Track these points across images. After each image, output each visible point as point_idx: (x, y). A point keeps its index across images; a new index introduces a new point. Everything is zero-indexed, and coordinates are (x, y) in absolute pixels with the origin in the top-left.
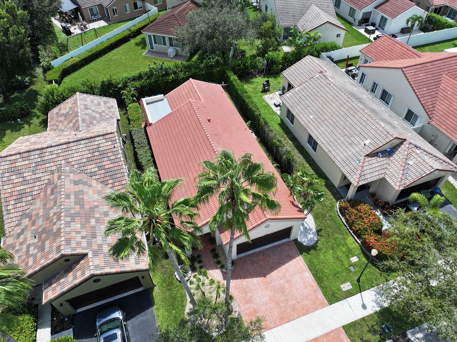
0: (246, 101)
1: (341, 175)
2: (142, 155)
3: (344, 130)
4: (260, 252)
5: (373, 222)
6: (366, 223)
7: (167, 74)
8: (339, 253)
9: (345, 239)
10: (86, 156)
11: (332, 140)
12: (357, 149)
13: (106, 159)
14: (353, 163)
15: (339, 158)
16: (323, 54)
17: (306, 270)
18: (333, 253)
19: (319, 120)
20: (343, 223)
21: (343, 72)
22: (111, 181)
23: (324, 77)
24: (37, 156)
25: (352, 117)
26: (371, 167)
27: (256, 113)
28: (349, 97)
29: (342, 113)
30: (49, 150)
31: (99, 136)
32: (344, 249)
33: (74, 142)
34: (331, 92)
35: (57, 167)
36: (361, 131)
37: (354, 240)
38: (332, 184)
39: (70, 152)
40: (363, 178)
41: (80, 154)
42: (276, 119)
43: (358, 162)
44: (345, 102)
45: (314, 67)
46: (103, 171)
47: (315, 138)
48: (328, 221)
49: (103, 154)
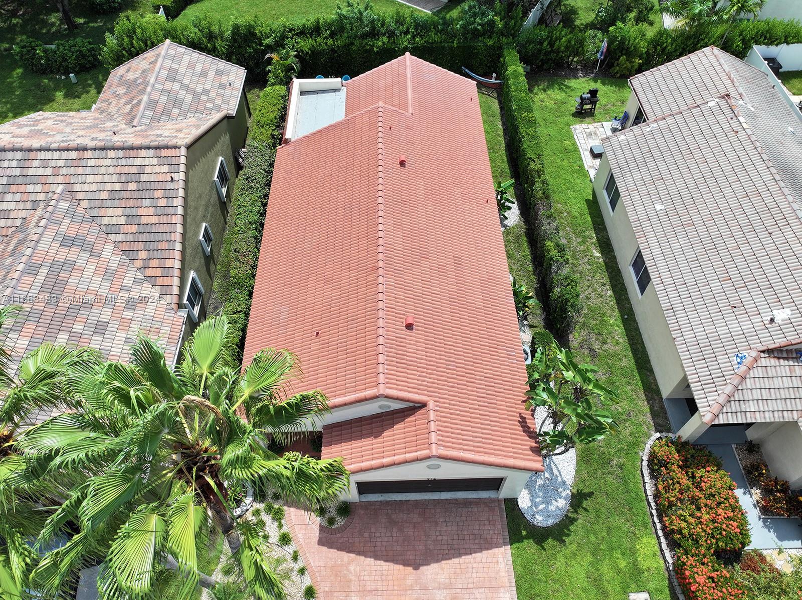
0: (522, 130)
1: (679, 377)
2: (244, 206)
3: (731, 265)
4: (417, 503)
5: (724, 526)
6: (701, 523)
7: (374, 34)
8: (606, 569)
9: (634, 537)
10: (109, 187)
11: (689, 280)
12: (747, 325)
13: (147, 202)
14: (722, 359)
15: (688, 335)
16: (758, 50)
17: (508, 585)
18: (591, 563)
19: (675, 221)
20: (647, 496)
21: (792, 105)
22: (143, 255)
23: (727, 111)
24: (14, 164)
25: (763, 235)
26: (767, 383)
27: (532, 166)
28: (778, 177)
29: (741, 218)
30: (42, 155)
31: (149, 148)
32: (623, 564)
33: (95, 149)
34: (731, 155)
35: (46, 196)
36: (774, 279)
37: (657, 548)
38: (657, 385)
39: (80, 171)
40: (734, 407)
41: (98, 178)
42: (583, 186)
43: (735, 360)
44: (762, 189)
45: (716, 79)
46: (134, 229)
47: (648, 264)
48: (610, 478)
49: (145, 189)
